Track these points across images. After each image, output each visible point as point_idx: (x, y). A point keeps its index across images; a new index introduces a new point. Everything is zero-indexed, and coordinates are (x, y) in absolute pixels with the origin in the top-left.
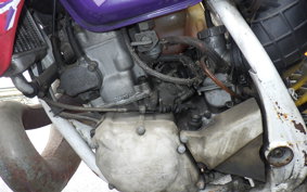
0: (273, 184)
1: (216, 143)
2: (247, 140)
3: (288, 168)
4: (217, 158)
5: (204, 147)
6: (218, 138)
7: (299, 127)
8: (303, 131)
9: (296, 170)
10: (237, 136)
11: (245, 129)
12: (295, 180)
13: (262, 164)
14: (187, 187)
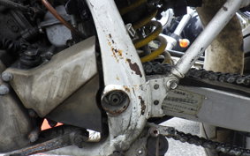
0: (111, 136)
1: (45, 83)
2: (80, 82)
3: (126, 117)
4: (48, 103)
5: (31, 89)
6: (47, 77)
7: (134, 67)
8: (138, 73)
9: (133, 120)
10: (69, 76)
11: (77, 67)
12: (133, 131)
13: (99, 112)
14: (14, 139)
